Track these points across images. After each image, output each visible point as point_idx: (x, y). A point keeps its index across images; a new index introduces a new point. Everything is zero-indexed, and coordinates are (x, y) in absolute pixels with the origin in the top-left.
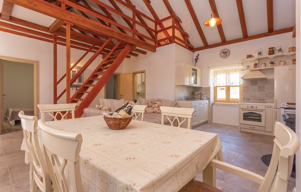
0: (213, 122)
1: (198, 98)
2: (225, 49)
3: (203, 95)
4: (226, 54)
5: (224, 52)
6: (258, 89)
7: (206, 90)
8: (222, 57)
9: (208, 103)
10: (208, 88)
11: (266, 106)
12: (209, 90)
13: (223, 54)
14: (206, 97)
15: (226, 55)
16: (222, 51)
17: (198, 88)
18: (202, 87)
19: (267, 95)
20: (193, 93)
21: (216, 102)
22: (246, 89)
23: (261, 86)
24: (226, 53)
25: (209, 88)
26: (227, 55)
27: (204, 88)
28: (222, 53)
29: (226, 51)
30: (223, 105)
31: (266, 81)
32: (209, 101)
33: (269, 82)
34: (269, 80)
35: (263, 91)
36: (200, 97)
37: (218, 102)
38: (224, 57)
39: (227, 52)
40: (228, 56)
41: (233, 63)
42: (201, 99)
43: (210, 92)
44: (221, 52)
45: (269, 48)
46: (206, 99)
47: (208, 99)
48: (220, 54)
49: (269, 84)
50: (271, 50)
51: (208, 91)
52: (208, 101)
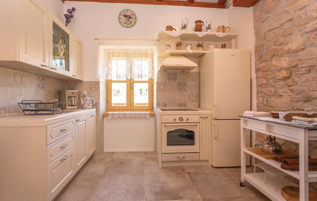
0: (104, 151)
1: (72, 106)
2: (127, 10)
3: (84, 96)
4: (131, 20)
5: (125, 16)
6: (178, 86)
7: (91, 86)
8: (123, 24)
9: (94, 114)
10: (94, 84)
11: (201, 116)
12: (96, 86)
13: (125, 18)
14: (91, 102)
15: (129, 22)
16: (122, 13)
17: (72, 83)
18: (82, 81)
19: (189, 96)
20: (60, 94)
21: (110, 110)
22: (162, 87)
23: (182, 83)
24: (130, 17)
25: (97, 83)
26: (131, 22)
27: (86, 82)
28: (122, 17)
29: (129, 14)
30: (124, 116)
31: (188, 74)
32: (98, 111)
33: (191, 76)
34: (192, 74)
35: (185, 90)
36: (76, 103)
37: (114, 110)
38: (126, 25)
39: (132, 16)
40: (133, 24)
41: (144, 38)
42: (80, 107)
43: (99, 91)
44: (120, 14)
45: (196, 22)
46: (91, 106)
47: (96, 105)
48: (119, 18)
49: (192, 80)
50: (199, 24)
51: (94, 89)
52: (94, 110)
